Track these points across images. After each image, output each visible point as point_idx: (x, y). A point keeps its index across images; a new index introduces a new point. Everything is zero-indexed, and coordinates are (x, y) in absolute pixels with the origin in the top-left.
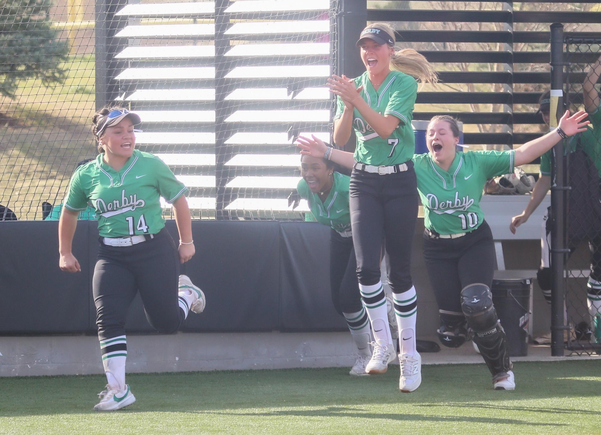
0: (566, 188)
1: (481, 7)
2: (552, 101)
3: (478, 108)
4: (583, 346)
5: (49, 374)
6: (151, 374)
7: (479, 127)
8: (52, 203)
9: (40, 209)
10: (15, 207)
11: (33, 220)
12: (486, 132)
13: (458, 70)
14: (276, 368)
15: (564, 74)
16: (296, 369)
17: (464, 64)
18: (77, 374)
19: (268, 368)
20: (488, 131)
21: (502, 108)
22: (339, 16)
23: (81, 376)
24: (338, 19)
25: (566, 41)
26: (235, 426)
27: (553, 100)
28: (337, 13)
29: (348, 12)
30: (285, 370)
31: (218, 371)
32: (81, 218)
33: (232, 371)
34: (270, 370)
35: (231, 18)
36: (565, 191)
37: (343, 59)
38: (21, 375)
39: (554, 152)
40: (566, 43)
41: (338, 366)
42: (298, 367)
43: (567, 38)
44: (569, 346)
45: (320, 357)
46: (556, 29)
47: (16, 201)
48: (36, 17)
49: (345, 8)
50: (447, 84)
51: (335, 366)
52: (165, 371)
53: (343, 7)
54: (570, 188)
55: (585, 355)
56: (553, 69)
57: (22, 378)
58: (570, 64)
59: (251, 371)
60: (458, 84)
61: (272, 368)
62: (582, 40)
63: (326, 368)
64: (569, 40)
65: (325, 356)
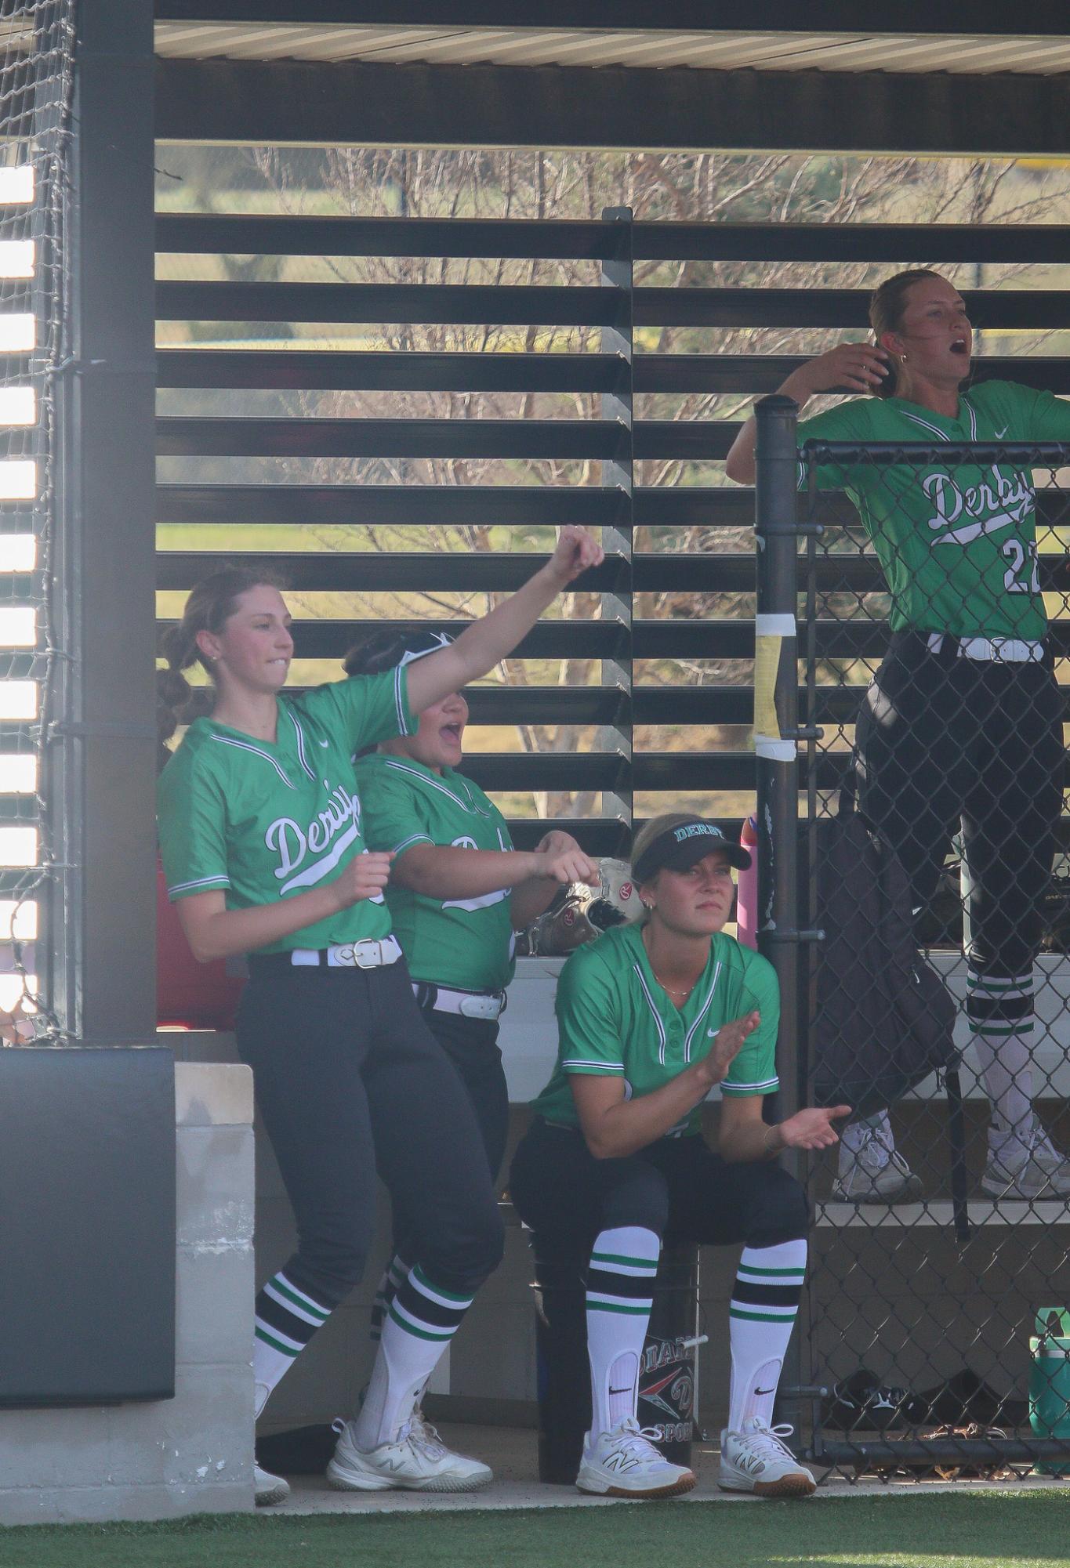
0: (806, 934)
1: (532, 340)
2: (761, 650)
4: (864, 1450)
7: (524, 731)
12: (546, 750)
15: (801, 560)
20: (552, 748)
21: (597, 673)
22: (65, 374)
24: (62, 385)
25: (807, 454)
27: (764, 647)
28: (57, 363)
29: (94, 362)
36: (803, 946)
37: (77, 515)
39: (769, 819)
40: (806, 460)
41: (62, 1521)
44: (818, 1453)
46: (775, 414)
49: (83, 351)
53: (77, 344)
54: (821, 935)
55: (872, 1482)
56: (763, 547)
58: (820, 529)
62: (858, 450)
63: (24, 1527)
64: (818, 450)
65: (18, 1486)
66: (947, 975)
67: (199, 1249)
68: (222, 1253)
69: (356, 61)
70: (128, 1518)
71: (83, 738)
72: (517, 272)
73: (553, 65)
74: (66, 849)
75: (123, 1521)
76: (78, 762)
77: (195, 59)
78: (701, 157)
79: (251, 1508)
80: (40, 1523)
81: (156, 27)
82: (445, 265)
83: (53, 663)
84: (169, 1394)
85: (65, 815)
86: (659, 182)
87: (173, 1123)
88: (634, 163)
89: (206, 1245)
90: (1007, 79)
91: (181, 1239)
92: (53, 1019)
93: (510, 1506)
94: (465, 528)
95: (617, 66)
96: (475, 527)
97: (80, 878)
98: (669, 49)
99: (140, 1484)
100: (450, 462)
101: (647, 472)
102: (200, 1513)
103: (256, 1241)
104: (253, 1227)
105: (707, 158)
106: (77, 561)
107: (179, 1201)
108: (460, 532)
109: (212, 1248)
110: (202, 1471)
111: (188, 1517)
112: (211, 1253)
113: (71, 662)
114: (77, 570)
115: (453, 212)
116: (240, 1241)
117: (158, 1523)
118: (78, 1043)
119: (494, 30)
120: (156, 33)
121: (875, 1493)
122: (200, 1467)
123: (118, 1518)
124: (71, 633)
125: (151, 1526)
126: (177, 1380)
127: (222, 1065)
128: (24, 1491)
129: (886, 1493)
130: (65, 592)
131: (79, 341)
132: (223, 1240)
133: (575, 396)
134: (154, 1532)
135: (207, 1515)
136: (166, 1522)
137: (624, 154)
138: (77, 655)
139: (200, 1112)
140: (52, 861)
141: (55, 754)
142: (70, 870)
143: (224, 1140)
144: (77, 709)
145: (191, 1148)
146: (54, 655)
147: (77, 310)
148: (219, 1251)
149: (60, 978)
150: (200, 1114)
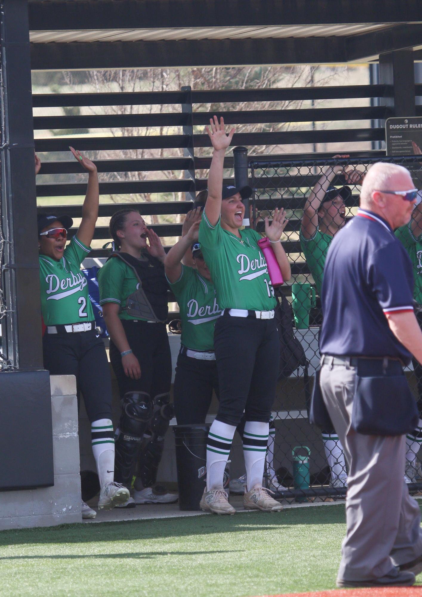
4: (283, 494)
22: (4, 149)
24: (3, 153)
25: (251, 165)
29: (14, 144)
37: (10, 195)
40: (250, 167)
41: (19, 528)
43: (252, 162)
46: (239, 153)
49: (10, 140)
51: (16, 528)
53: (8, 139)
58: (256, 190)
62: (268, 163)
63: (6, 530)
64: (255, 164)
65: (3, 517)
66: (304, 335)
67: (60, 436)
68: (68, 438)
69: (98, 41)
70: (40, 526)
71: (15, 269)
72: (156, 109)
73: (163, 40)
74: (11, 306)
75: (39, 527)
76: (13, 276)
77: (44, 43)
78: (214, 69)
79: (81, 521)
80: (12, 529)
81: (30, 33)
82: (131, 108)
83: (4, 245)
84: (52, 485)
85: (10, 295)
86: (201, 78)
87: (50, 395)
88: (193, 71)
89: (63, 435)
90: (313, 39)
91: (54, 433)
92: (9, 363)
93: (167, 517)
94: (142, 194)
95: (184, 40)
96: (146, 194)
97: (16, 315)
98: (201, 33)
99: (44, 515)
100: (136, 173)
101: (202, 174)
102: (64, 524)
103: (79, 433)
104: (78, 428)
105: (216, 69)
106: (11, 211)
107: (53, 421)
108: (141, 196)
109: (65, 436)
110: (64, 510)
111: (60, 525)
112: (64, 438)
113: (10, 244)
114: (11, 213)
115: (133, 90)
116: (74, 433)
117: (50, 527)
118: (18, 370)
119: (143, 30)
120: (30, 35)
121: (287, 508)
122: (63, 508)
123: (37, 526)
124: (10, 235)
125: (48, 528)
126: (55, 480)
127: (66, 375)
128: (5, 518)
129: (290, 507)
130: (7, 221)
131: (9, 138)
132: (68, 433)
133: (177, 149)
134: (49, 530)
135: (66, 524)
136: (53, 527)
137: (190, 68)
138: (12, 242)
139: (59, 391)
140: (6, 310)
141: (6, 276)
142: (13, 312)
143: (67, 400)
144: (13, 259)
145: (56, 403)
146: (4, 242)
147: (7, 127)
148: (67, 437)
149: (11, 349)
150: (59, 392)
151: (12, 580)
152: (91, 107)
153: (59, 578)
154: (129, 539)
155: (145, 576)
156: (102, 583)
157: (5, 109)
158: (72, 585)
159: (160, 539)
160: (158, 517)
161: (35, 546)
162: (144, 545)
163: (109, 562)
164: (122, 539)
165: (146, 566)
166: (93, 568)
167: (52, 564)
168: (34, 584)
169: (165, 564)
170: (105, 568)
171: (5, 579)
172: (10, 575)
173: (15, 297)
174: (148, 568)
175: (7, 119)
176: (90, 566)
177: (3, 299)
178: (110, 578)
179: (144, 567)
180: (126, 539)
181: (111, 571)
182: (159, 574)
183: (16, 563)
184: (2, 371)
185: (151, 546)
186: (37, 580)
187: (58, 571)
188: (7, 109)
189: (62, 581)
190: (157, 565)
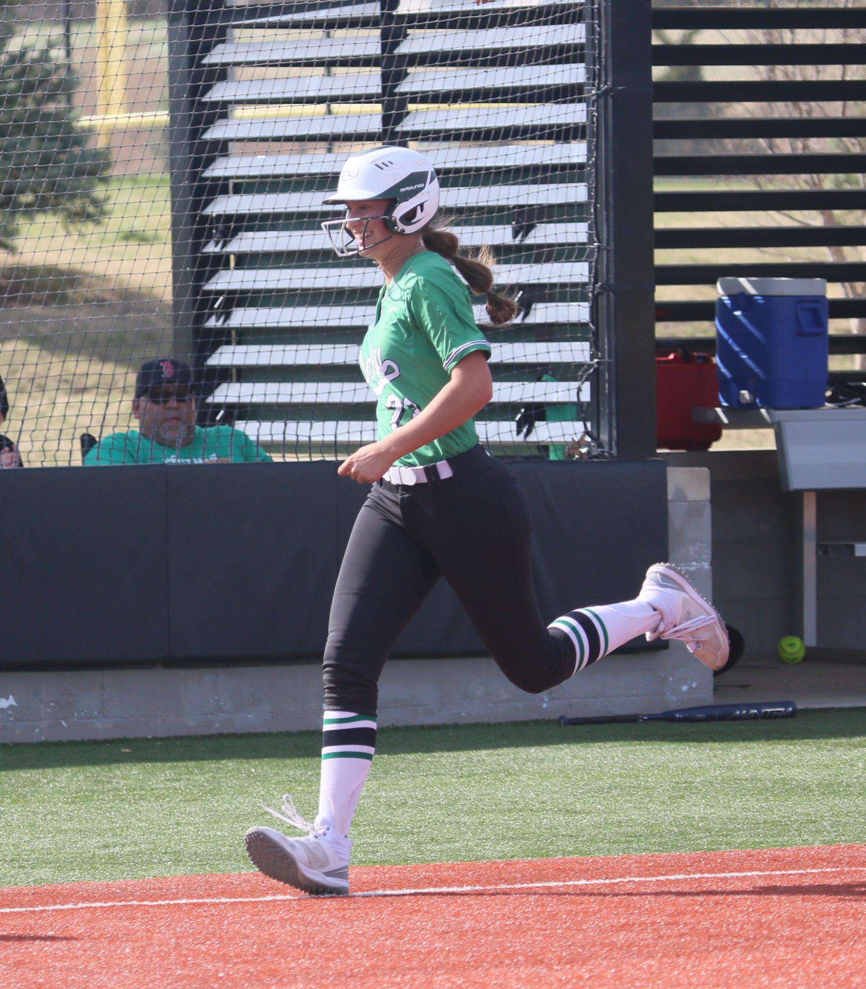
1: (844, 74)
3: (841, 254)
5: (100, 737)
6: (280, 734)
7: (844, 286)
8: (96, 435)
9: (77, 444)
10: (32, 441)
11: (66, 464)
12: (857, 298)
13: (806, 187)
14: (499, 720)
16: (537, 722)
17: (815, 176)
18: (150, 737)
19: (486, 720)
20: (860, 295)
22: (603, 95)
23: (155, 739)
24: (602, 101)
26: (436, 824)
28: (599, 89)
29: (619, 88)
30: (515, 724)
31: (397, 727)
32: (151, 459)
33: (422, 728)
34: (488, 724)
35: (410, 102)
37: (611, 171)
38: (50, 740)
42: (539, 717)
45: (578, 700)
47: (34, 431)
48: (51, 107)
49: (613, 82)
50: (787, 212)
51: (604, 714)
52: (303, 728)
53: (610, 79)
57: (53, 744)
59: (455, 726)
60: (806, 212)
61: (492, 720)
68: (694, 570)
71: (615, 294)
74: (607, 352)
76: (613, 304)
83: (599, 252)
84: (666, 647)
85: (606, 332)
87: (665, 500)
89: (685, 567)
92: (600, 445)
97: (615, 368)
99: (651, 695)
103: (712, 564)
104: (710, 556)
106: (611, 196)
107: (670, 542)
109: (688, 568)
110: (685, 688)
112: (688, 571)
113: (608, 251)
114: (611, 201)
116: (704, 563)
118: (615, 457)
122: (683, 686)
124: (608, 235)
127: (693, 468)
130: (605, 213)
131: (611, 77)
132: (694, 563)
138: (612, 247)
139: (680, 493)
140: (599, 358)
141: (600, 303)
142: (609, 363)
143: (694, 509)
144: (612, 276)
145: (676, 514)
146: (599, 247)
147: (610, 60)
148: (692, 569)
149: (604, 422)
150: (681, 495)
151: (604, 798)
152: (723, 31)
153: (682, 797)
154: (792, 739)
155: (823, 799)
156: (754, 807)
157: (606, 31)
158: (704, 809)
159: (844, 740)
160: (837, 705)
161: (639, 745)
162: (819, 748)
163: (762, 775)
164: (780, 738)
165: (824, 782)
166: (737, 783)
167: (669, 774)
168: (642, 806)
169: (855, 780)
170: (757, 783)
171: (593, 797)
172: (601, 790)
173: (613, 338)
174: (828, 786)
175: (610, 46)
176: (731, 780)
177: (594, 341)
178: (766, 800)
179: (820, 784)
180: (786, 739)
181: (767, 789)
182: (846, 795)
183: (609, 772)
184: (589, 458)
185: (830, 750)
186: (647, 800)
187: (679, 785)
188: (610, 31)
189: (688, 801)
190: (842, 781)
